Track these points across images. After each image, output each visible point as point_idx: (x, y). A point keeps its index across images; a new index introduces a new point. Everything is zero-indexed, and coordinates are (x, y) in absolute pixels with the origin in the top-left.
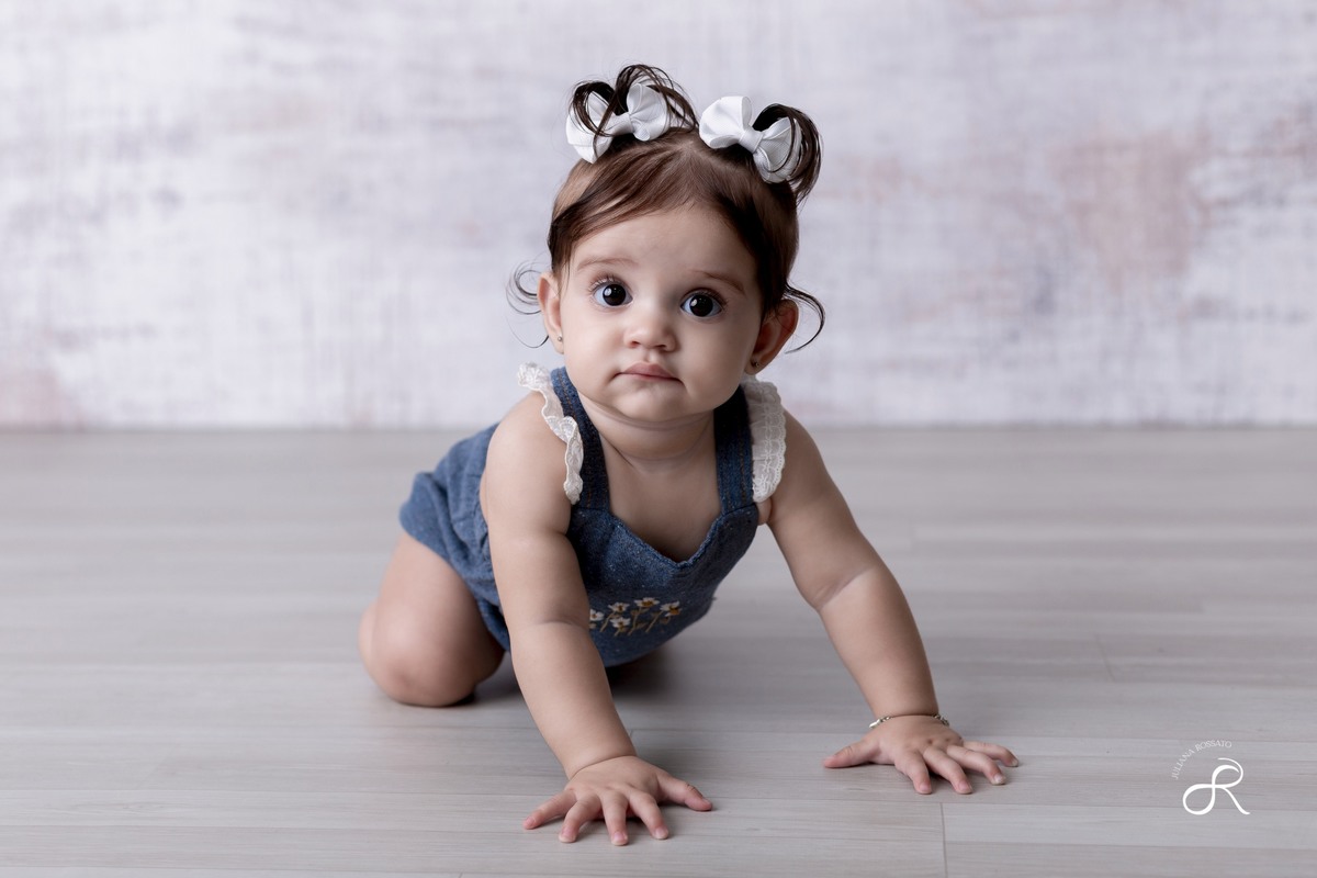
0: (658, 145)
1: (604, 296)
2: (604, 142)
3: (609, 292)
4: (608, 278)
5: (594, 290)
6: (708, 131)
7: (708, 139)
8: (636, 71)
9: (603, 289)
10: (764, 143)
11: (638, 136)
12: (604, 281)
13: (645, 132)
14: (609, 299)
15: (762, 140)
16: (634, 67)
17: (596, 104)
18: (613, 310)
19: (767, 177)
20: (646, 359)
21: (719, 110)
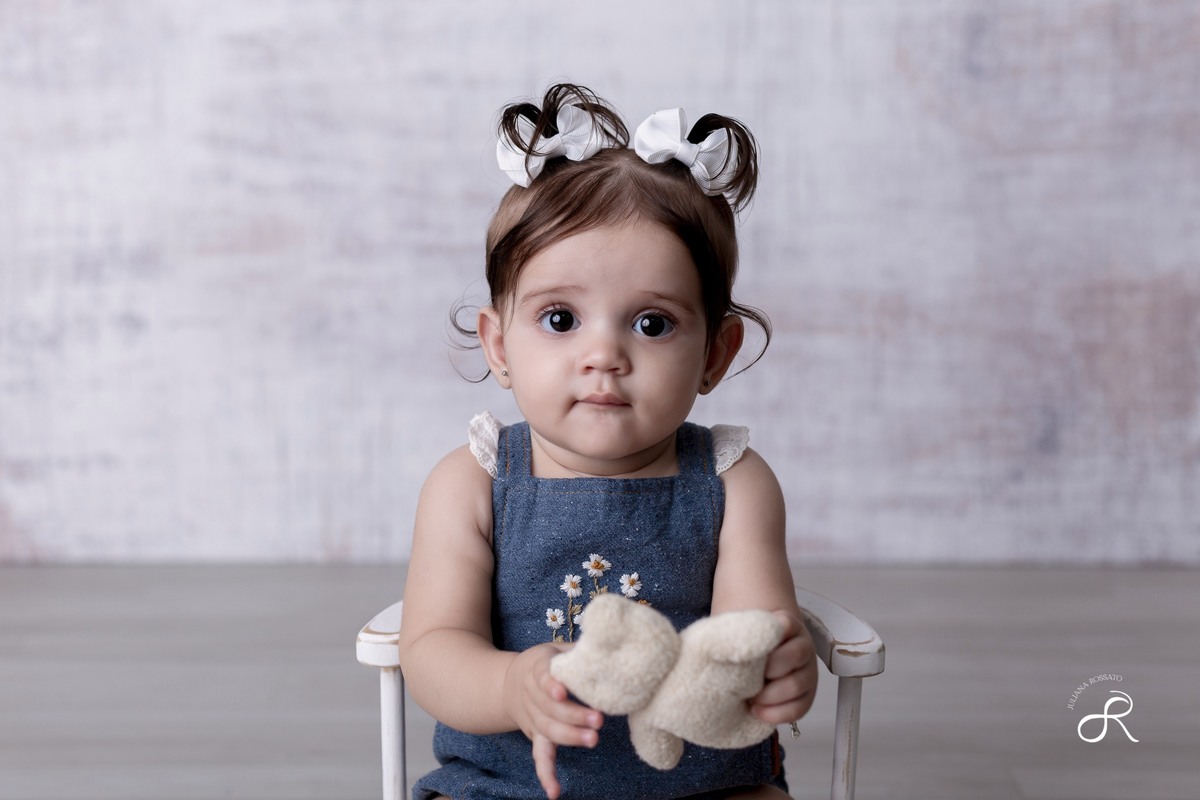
0: (594, 164)
1: (552, 322)
2: (538, 163)
3: (557, 319)
4: (553, 304)
5: (541, 319)
6: (643, 146)
7: (645, 156)
8: (564, 89)
9: (549, 317)
10: (701, 155)
11: (571, 156)
12: (551, 308)
13: (578, 153)
14: (558, 327)
15: (699, 152)
16: (560, 86)
17: (524, 125)
18: (561, 337)
20: (600, 388)
21: (654, 125)
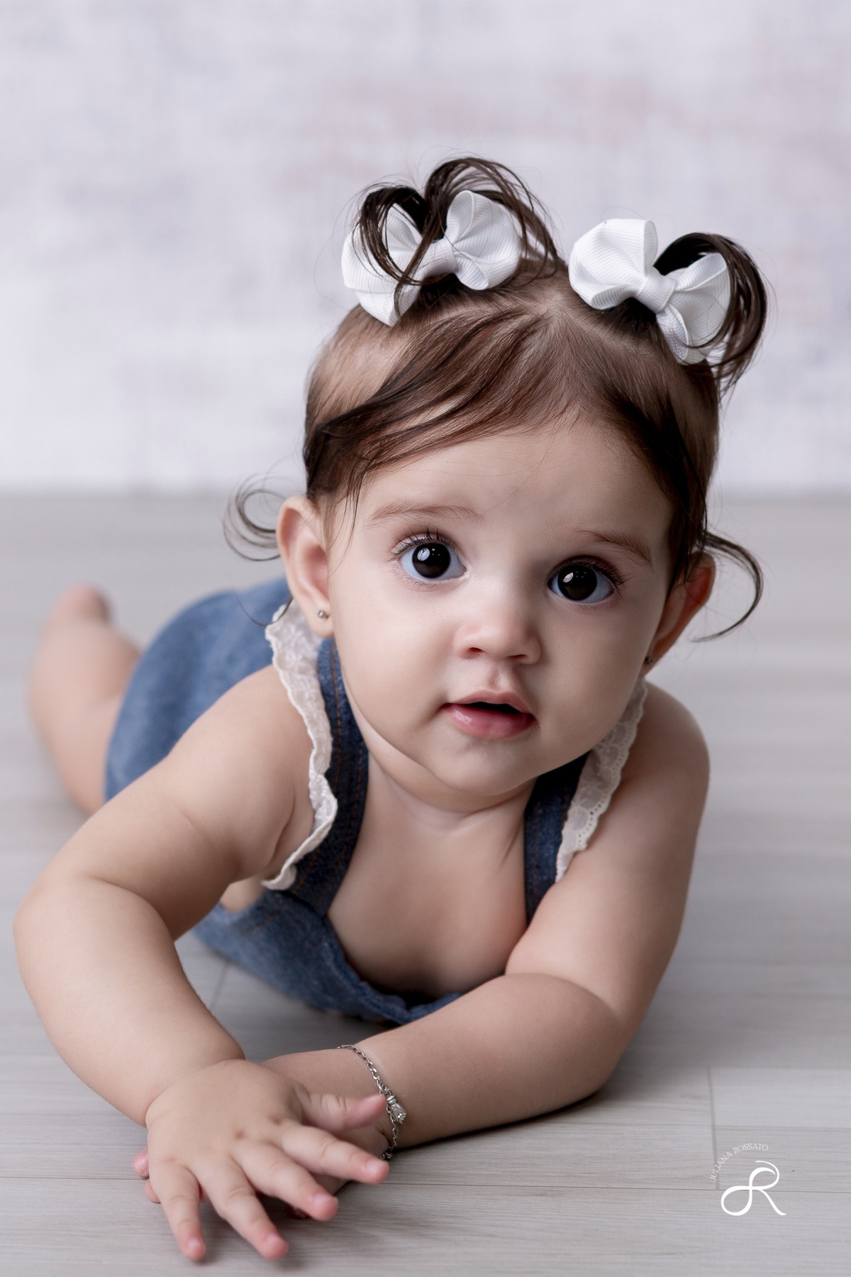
0: (506, 304)
1: (415, 560)
2: (411, 291)
3: (424, 555)
5: (400, 554)
7: (588, 293)
9: (413, 551)
10: (678, 299)
11: (466, 278)
12: (421, 537)
13: (480, 274)
14: (424, 568)
15: (675, 293)
18: (432, 587)
19: (684, 355)
21: (604, 242)
